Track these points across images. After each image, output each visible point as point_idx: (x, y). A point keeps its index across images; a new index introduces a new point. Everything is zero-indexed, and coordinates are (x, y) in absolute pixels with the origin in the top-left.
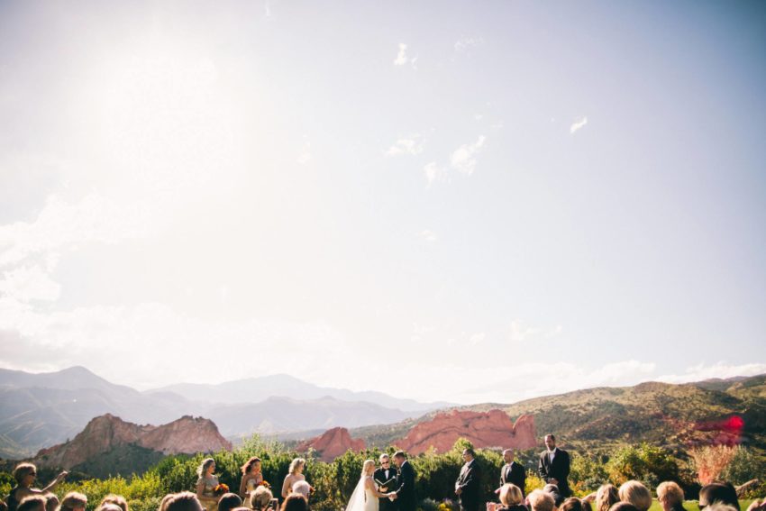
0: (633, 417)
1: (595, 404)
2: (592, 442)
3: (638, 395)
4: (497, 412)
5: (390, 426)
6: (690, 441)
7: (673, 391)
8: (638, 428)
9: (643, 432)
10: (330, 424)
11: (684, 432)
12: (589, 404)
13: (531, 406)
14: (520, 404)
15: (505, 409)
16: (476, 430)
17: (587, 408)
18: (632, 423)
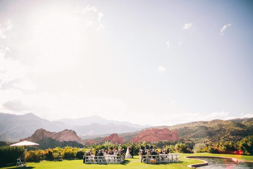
0: (210, 131)
1: (198, 126)
2: (197, 139)
3: (212, 124)
4: (166, 129)
5: (131, 133)
6: (228, 139)
7: (223, 123)
8: (212, 135)
9: (213, 136)
10: (112, 132)
11: (226, 136)
12: (196, 127)
13: (177, 127)
14: (174, 126)
15: (168, 128)
16: (159, 135)
17: (195, 128)
18: (210, 133)
